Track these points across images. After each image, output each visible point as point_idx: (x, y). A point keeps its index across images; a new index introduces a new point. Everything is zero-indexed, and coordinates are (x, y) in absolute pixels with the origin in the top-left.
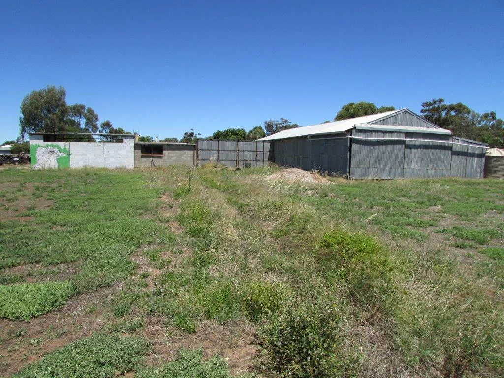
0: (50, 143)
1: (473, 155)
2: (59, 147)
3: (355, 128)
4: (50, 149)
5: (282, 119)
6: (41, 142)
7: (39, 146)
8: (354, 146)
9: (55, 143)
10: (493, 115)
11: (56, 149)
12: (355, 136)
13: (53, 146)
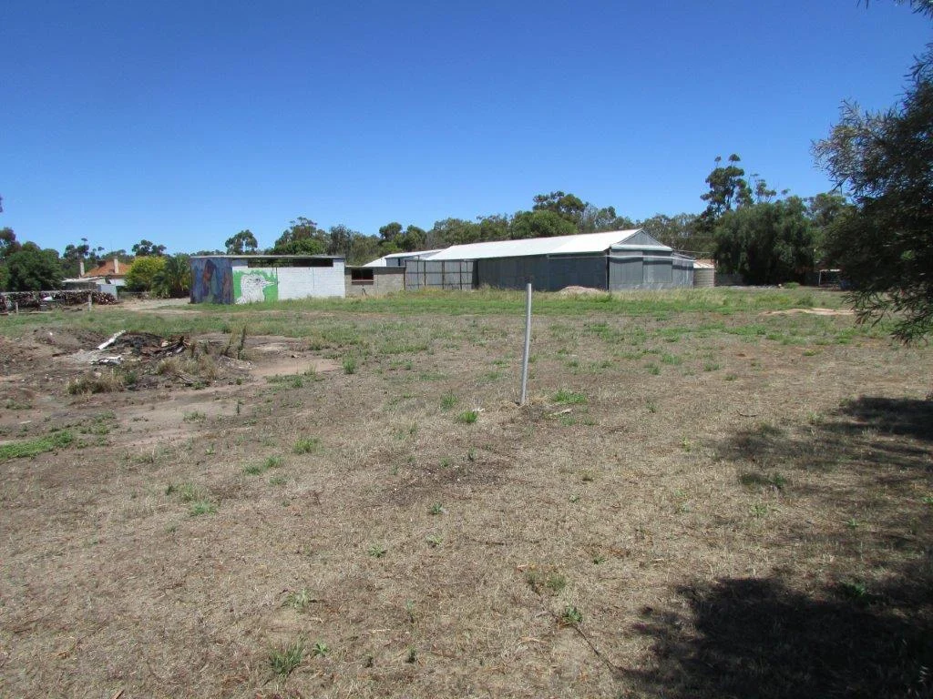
0: (255, 269)
1: (685, 268)
2: (265, 274)
3: (610, 248)
4: (256, 277)
5: (300, 218)
6: (246, 269)
7: (243, 273)
8: (611, 264)
9: (261, 269)
10: (611, 211)
11: (262, 276)
12: (612, 255)
13: (258, 273)
